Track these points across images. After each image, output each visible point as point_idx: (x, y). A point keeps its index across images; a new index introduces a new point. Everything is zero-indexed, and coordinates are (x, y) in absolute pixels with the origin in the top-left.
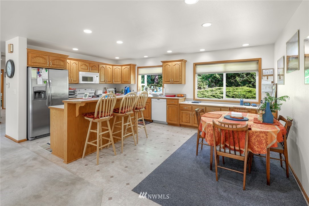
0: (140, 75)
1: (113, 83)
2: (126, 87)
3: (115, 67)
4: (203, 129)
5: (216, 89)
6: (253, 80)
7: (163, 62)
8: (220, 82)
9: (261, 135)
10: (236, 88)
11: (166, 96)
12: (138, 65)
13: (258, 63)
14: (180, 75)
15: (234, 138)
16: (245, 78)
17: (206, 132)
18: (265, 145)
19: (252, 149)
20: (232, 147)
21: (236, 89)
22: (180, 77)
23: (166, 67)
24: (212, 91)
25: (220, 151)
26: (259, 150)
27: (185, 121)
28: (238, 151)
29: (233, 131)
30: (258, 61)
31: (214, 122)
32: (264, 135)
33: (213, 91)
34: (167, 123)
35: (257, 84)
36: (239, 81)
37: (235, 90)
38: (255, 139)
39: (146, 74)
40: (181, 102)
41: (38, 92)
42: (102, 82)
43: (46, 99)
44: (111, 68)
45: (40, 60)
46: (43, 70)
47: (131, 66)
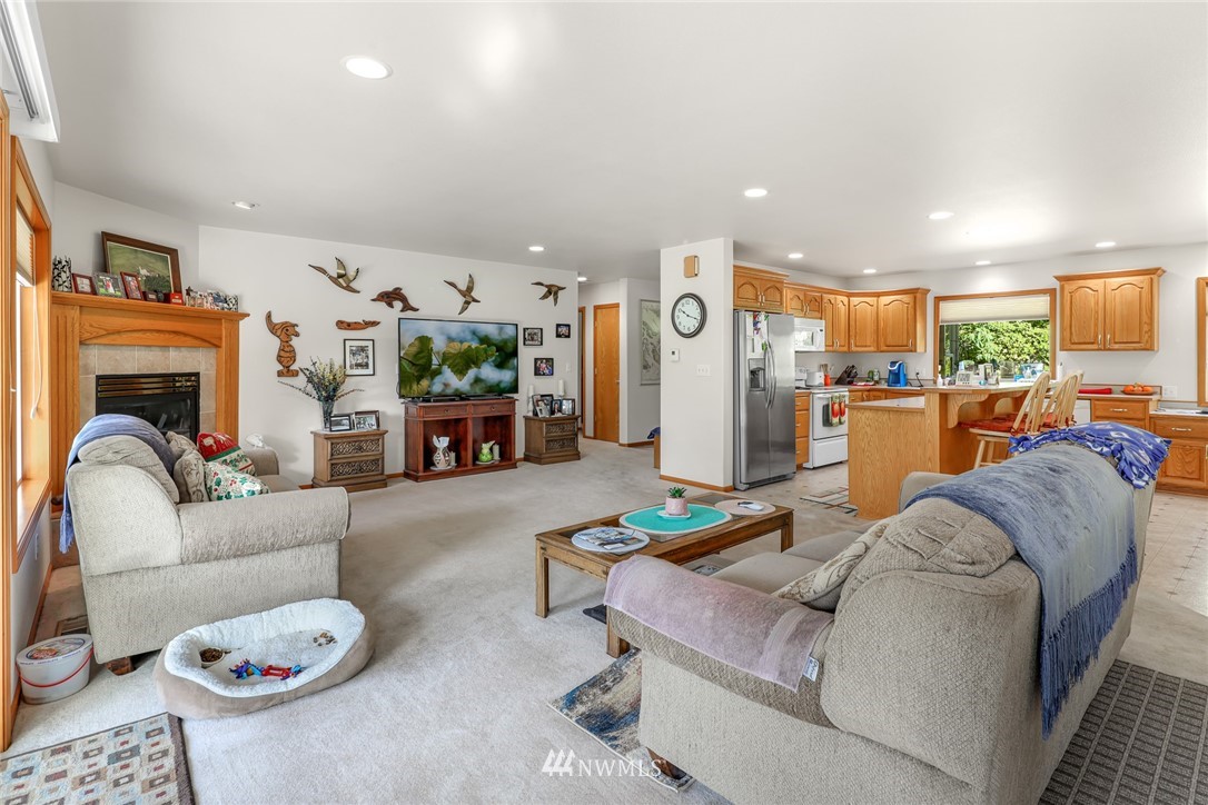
1: (850, 352)
2: (893, 364)
3: (855, 300)
7: (1065, 279)
12: (937, 289)
14: (1144, 319)
22: (1144, 328)
23: (1077, 295)
27: (1181, 474)
40: (1153, 411)
41: (753, 373)
42: (830, 345)
43: (764, 389)
44: (846, 303)
45: (748, 292)
46: (762, 317)
47: (918, 295)
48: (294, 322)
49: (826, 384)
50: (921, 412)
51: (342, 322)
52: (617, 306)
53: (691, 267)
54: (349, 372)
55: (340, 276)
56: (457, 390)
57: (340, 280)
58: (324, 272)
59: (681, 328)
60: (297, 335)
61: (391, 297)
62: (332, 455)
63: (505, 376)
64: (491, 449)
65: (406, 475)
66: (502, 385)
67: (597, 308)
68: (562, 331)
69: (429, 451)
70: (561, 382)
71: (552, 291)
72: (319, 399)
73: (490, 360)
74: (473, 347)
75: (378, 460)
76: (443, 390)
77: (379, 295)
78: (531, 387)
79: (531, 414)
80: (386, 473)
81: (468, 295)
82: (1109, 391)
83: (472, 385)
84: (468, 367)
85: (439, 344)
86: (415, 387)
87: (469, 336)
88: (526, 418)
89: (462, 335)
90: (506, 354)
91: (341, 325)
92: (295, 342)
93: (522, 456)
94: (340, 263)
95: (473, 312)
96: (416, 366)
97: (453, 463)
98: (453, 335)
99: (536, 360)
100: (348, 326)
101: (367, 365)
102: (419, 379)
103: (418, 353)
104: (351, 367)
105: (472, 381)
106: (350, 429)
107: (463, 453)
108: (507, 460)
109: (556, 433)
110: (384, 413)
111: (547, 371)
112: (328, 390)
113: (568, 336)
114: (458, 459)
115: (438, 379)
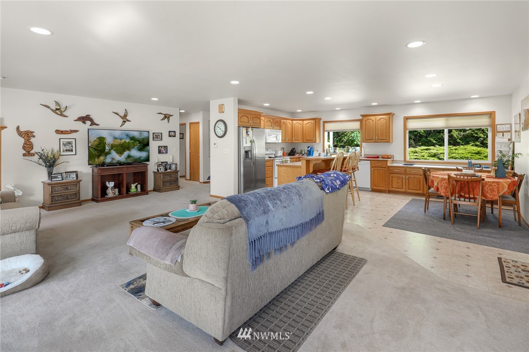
0: (326, 131)
1: (292, 143)
2: (308, 147)
3: (295, 122)
4: (435, 184)
5: (422, 150)
6: (482, 135)
7: (363, 116)
8: (424, 139)
9: (493, 184)
10: (455, 147)
11: (367, 158)
12: (324, 119)
13: (490, 117)
14: (387, 131)
15: (469, 188)
16: (467, 132)
17: (439, 187)
18: (496, 192)
19: (485, 196)
20: (467, 196)
21: (456, 149)
22: (388, 134)
23: (367, 122)
24: (415, 153)
25: (455, 200)
26: (492, 196)
27: (396, 187)
28: (472, 198)
29: (468, 181)
30: (491, 115)
31: (449, 176)
32: (496, 184)
33: (417, 153)
34: (370, 190)
35: (489, 141)
36: (458, 137)
37: (454, 150)
38: (487, 188)
39: (331, 131)
40: (389, 164)
41: (246, 152)
42: (284, 140)
43: (251, 159)
44: (291, 123)
45: (245, 119)
46: (250, 130)
47: (317, 121)
48: (32, 130)
49: (284, 155)
50: (300, 167)
51: (58, 131)
52: (198, 123)
53: (221, 109)
54: (62, 153)
55: (57, 109)
56: (118, 161)
57: (57, 111)
58: (48, 107)
59: (218, 134)
60: (34, 137)
61: (84, 119)
62: (52, 192)
63: (143, 154)
64: (136, 187)
65: (93, 200)
66: (142, 159)
67: (191, 124)
68: (172, 134)
69: (104, 189)
70: (171, 156)
71: (167, 117)
72: (46, 167)
73: (135, 147)
74: (127, 141)
75: (77, 193)
76: (111, 161)
77: (78, 118)
78: (156, 159)
79: (156, 171)
80: (81, 199)
81: (125, 119)
82: (378, 157)
83: (126, 159)
84: (124, 151)
85: (109, 140)
86: (96, 160)
87: (125, 137)
88: (154, 172)
89: (121, 136)
90: (144, 145)
91: (58, 132)
92: (32, 140)
93: (153, 189)
94: (57, 103)
95: (127, 126)
96: (97, 150)
97: (117, 193)
98: (117, 136)
99: (159, 147)
100: (62, 132)
101: (72, 150)
102: (99, 157)
103: (99, 144)
104: (63, 151)
105: (126, 157)
106: (62, 180)
107: (122, 189)
108: (144, 191)
109: (168, 178)
110: (81, 172)
111: (164, 152)
112: (50, 162)
113: (175, 136)
114: (120, 192)
115: (108, 156)
